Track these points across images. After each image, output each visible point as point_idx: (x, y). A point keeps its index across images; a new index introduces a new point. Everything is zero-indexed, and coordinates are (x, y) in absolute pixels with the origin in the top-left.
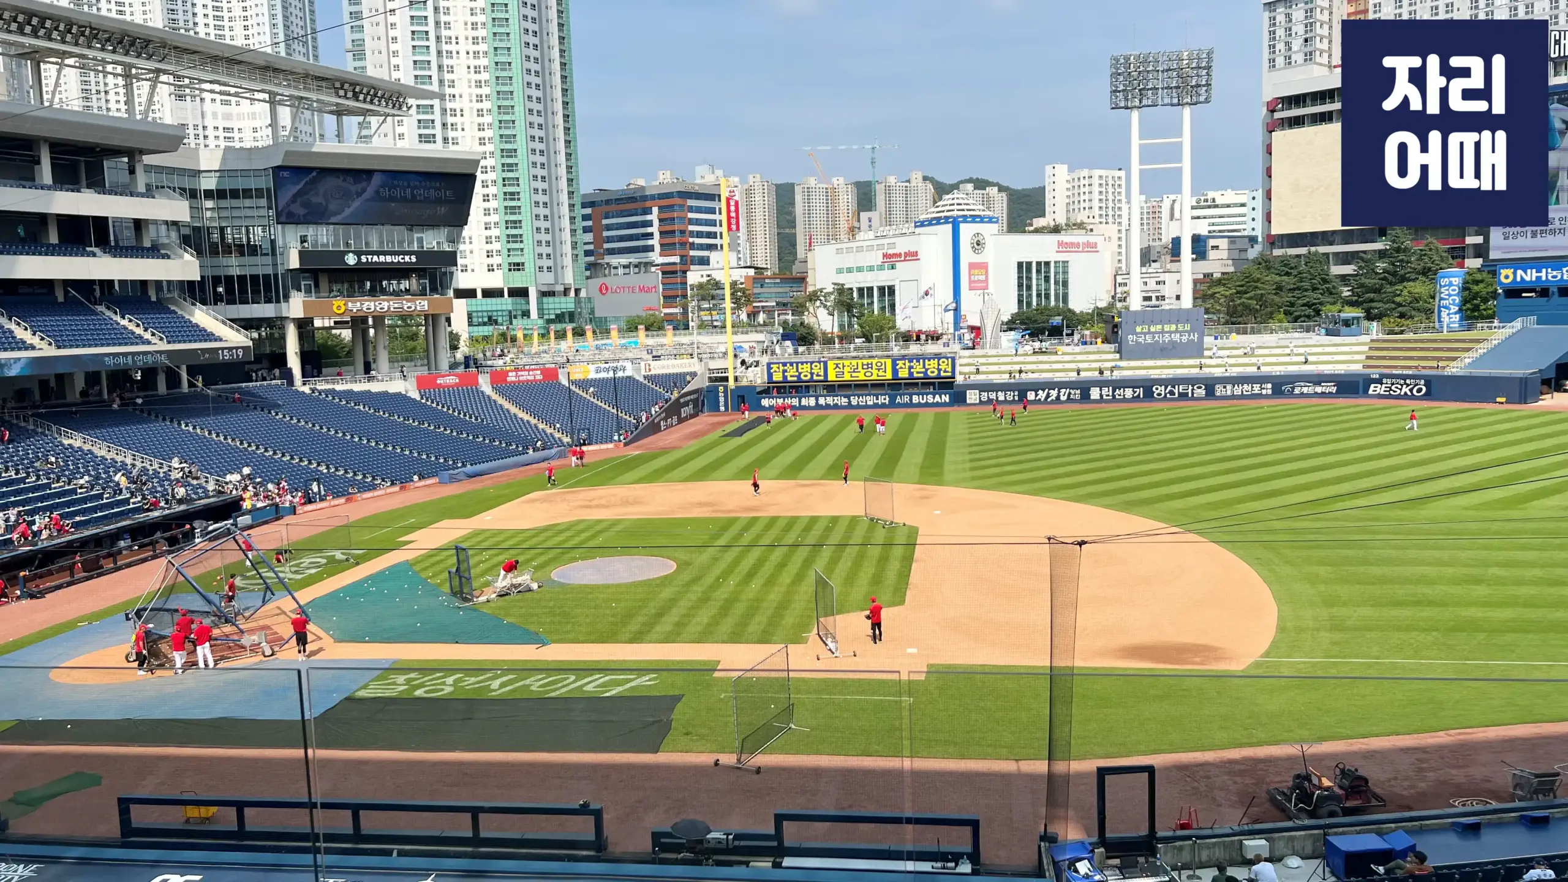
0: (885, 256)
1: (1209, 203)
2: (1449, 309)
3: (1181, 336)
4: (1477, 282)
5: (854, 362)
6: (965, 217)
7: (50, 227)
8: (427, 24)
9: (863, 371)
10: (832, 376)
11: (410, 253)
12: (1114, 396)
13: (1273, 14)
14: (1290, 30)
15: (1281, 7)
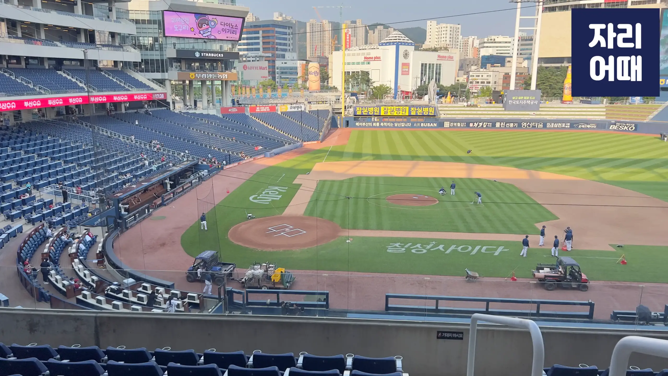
0: (365, 58)
1: (492, 41)
3: (531, 102)
5: (392, 108)
6: (401, 42)
9: (396, 112)
10: (382, 113)
11: (221, 53)
12: (505, 126)
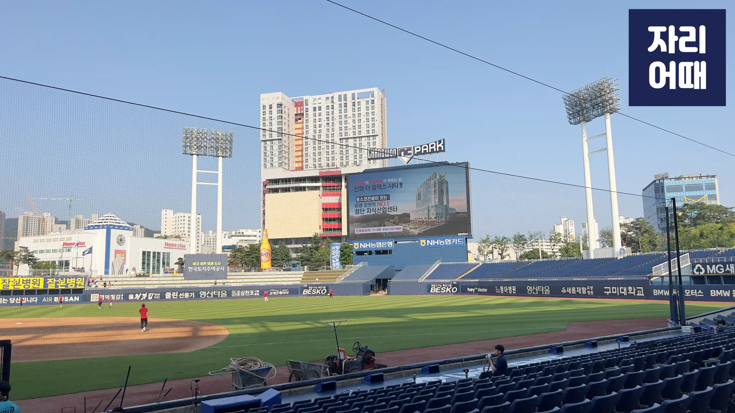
0: (64, 244)
2: (335, 260)
3: (216, 268)
5: (17, 279)
6: (115, 226)
9: (23, 285)
12: (178, 297)
13: (265, 145)
14: (272, 153)
15: (268, 143)
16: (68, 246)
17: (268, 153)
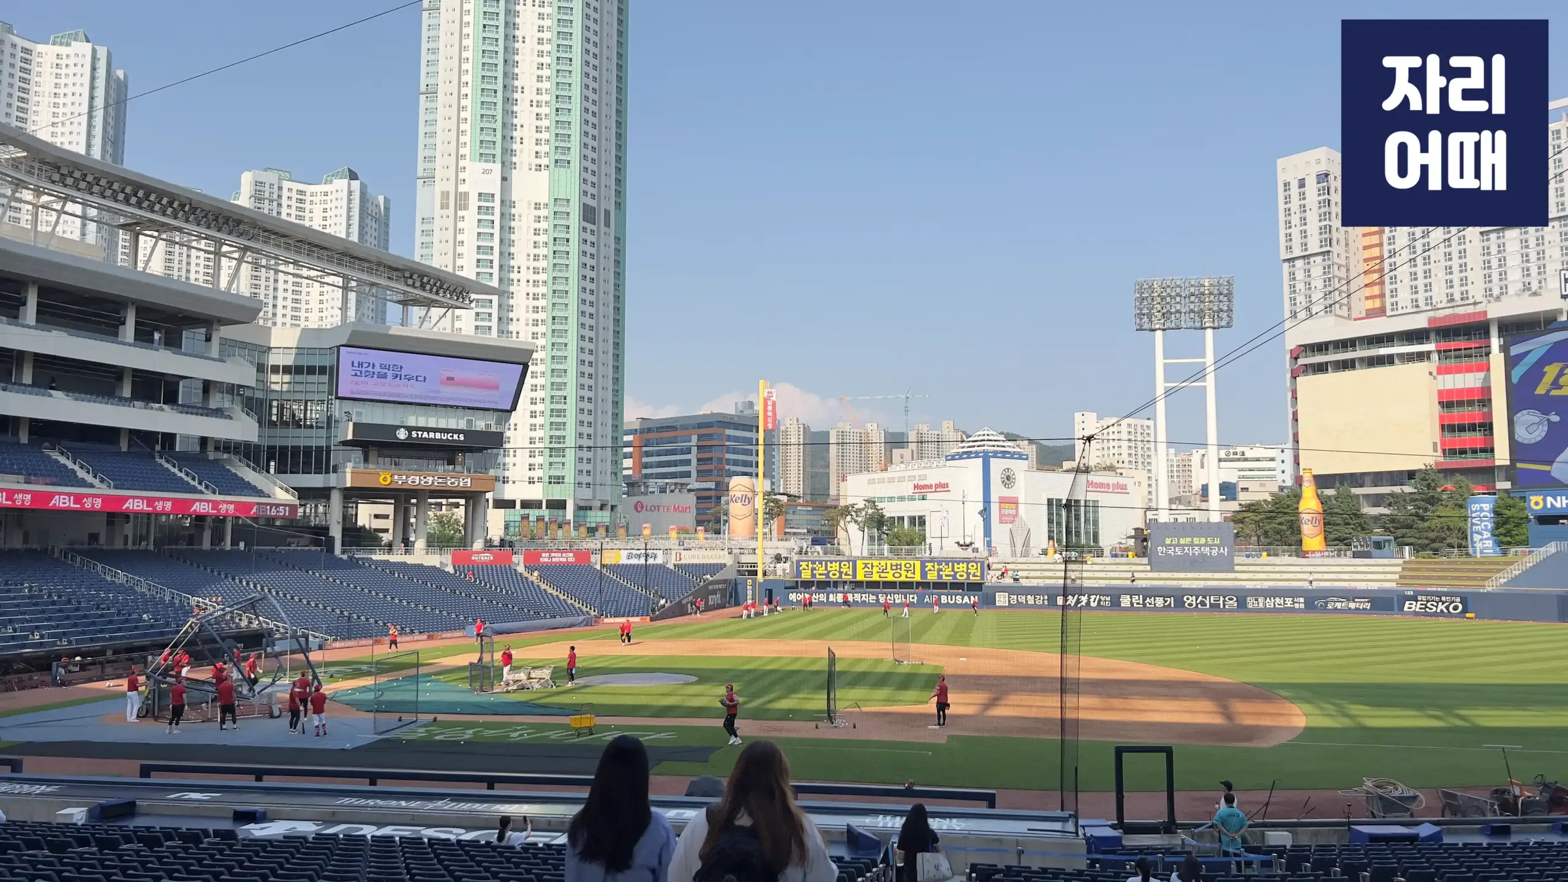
0: (916, 487)
1: (1238, 456)
2: (1482, 534)
3: (1211, 549)
4: (1509, 507)
5: (883, 563)
6: (996, 452)
7: (125, 381)
8: (492, 254)
9: (892, 572)
10: (860, 577)
11: (458, 432)
12: (1144, 605)
13: (1292, 269)
14: (1309, 284)
15: (1299, 263)
16: (922, 491)
17: (1300, 286)
